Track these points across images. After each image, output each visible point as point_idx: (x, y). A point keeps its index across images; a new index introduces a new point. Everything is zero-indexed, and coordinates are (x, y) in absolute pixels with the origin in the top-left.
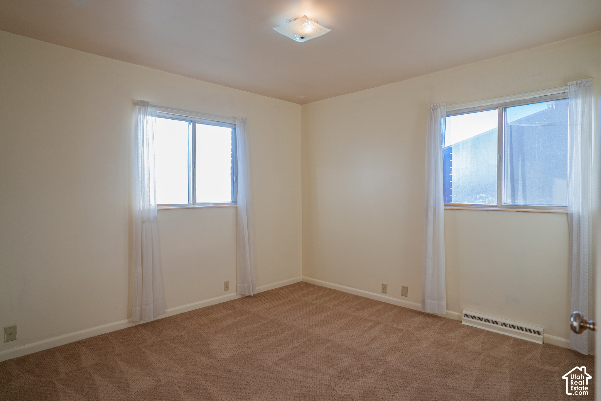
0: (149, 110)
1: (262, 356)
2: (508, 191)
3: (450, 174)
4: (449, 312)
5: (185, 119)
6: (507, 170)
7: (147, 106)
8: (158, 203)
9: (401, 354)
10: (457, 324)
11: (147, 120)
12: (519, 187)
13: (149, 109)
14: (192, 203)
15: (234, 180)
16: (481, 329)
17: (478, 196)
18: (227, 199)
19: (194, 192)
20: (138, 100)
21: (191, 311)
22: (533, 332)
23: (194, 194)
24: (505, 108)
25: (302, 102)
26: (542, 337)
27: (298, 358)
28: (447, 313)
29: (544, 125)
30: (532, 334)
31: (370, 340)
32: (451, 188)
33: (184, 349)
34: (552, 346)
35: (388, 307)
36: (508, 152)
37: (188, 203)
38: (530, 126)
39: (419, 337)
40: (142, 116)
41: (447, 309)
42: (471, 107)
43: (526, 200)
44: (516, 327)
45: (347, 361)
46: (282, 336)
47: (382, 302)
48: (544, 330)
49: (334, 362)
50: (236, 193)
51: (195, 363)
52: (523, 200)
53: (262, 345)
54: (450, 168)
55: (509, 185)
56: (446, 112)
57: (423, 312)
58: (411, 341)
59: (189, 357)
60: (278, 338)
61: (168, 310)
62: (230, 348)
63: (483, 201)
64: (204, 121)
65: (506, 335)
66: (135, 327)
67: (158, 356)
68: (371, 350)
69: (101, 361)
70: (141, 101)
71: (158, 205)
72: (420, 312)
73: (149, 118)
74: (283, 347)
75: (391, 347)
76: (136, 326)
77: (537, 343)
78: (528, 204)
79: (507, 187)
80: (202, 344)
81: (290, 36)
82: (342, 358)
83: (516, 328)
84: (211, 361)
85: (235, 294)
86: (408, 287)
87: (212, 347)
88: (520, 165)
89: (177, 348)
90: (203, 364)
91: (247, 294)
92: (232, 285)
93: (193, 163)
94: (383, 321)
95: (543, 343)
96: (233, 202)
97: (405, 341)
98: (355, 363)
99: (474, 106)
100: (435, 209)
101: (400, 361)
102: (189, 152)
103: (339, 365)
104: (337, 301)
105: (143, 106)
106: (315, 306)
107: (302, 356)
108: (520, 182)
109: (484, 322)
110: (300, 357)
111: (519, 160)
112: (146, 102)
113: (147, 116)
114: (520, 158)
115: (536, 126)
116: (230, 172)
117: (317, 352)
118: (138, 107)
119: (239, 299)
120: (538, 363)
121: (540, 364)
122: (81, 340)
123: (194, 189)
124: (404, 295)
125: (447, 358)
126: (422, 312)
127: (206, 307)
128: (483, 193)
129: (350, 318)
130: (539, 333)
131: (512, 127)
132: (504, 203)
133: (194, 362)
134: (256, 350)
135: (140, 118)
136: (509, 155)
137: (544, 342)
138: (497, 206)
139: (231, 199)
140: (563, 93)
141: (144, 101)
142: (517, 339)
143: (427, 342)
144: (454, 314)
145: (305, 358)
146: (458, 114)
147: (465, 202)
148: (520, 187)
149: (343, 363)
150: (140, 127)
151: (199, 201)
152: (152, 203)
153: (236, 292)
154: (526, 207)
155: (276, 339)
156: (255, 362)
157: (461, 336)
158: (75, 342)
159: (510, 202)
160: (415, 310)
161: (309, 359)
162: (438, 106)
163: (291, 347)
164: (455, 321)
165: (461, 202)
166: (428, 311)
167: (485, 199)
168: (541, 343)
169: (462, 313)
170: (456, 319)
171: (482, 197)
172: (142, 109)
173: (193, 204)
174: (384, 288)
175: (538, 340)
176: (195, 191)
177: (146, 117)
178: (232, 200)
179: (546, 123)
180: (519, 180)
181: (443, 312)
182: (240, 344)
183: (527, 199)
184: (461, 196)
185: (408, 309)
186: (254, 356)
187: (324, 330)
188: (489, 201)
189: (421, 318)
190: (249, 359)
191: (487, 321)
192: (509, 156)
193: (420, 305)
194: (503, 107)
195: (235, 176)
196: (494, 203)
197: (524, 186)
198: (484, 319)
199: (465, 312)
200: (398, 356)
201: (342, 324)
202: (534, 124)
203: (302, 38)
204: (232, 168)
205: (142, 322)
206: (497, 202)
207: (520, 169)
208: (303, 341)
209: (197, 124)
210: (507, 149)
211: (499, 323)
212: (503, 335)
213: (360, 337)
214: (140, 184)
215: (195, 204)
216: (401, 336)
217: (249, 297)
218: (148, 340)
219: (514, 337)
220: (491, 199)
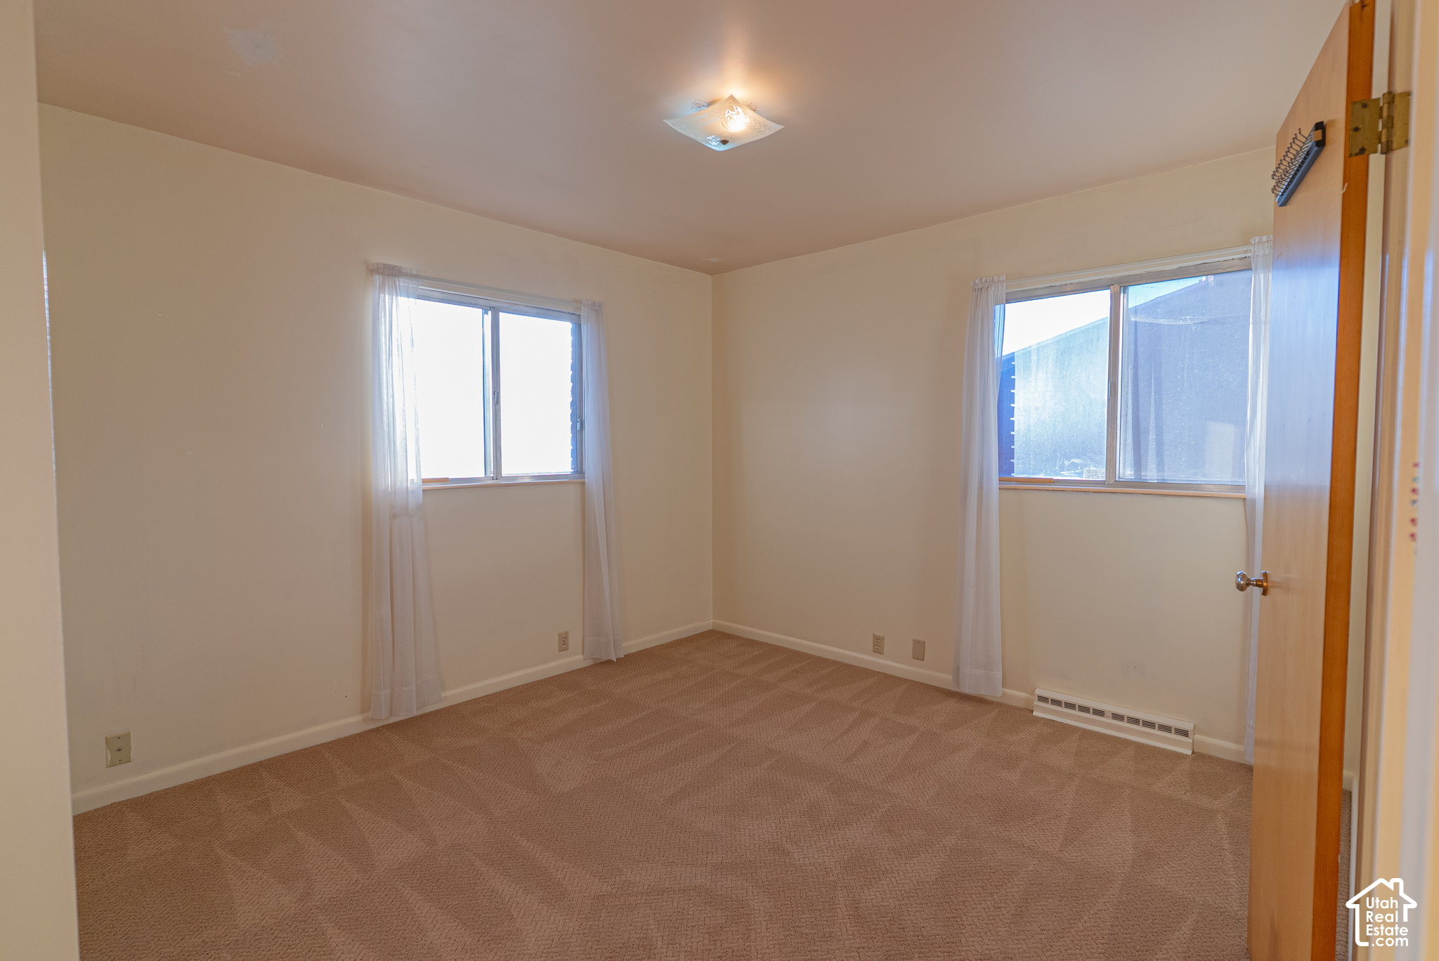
0: (402, 284)
1: (641, 786)
2: (1127, 454)
3: (1011, 419)
4: (1009, 691)
5: (476, 304)
6: (1127, 411)
7: (398, 277)
8: (425, 476)
9: (917, 779)
10: (1023, 715)
11: (397, 305)
12: (1150, 447)
13: (402, 282)
14: (492, 475)
15: (578, 428)
16: (1071, 726)
17: (1066, 463)
18: (564, 466)
19: (496, 452)
20: (377, 264)
21: (493, 694)
22: (1173, 731)
23: (496, 456)
24: (1125, 289)
25: (714, 271)
26: (1191, 741)
27: (713, 789)
28: (1004, 694)
29: (1202, 323)
30: (1173, 736)
31: (854, 750)
32: (1012, 447)
33: (481, 774)
34: (1210, 757)
35: (887, 681)
36: (1128, 376)
37: (484, 476)
38: (1173, 323)
39: (951, 742)
40: (387, 296)
41: (1004, 686)
42: (1057, 284)
43: (1164, 471)
44: (1141, 722)
45: (811, 793)
46: (679, 743)
47: (874, 671)
48: (1194, 727)
49: (785, 796)
50: (582, 455)
51: (507, 803)
52: (1158, 472)
53: (639, 762)
54: (1012, 405)
55: (1130, 441)
56: (1007, 293)
57: (956, 692)
58: (935, 751)
59: (493, 792)
60: (672, 748)
61: (449, 693)
62: (576, 770)
63: (1076, 473)
64: (516, 307)
65: (1121, 738)
66: (377, 730)
67: (429, 791)
68: (858, 770)
69: (309, 804)
70: (384, 265)
71: (425, 481)
72: (950, 691)
73: (403, 300)
74: (683, 766)
75: (896, 763)
76: (380, 727)
77: (1181, 753)
78: (1168, 480)
79: (1125, 444)
80: (519, 764)
81: (699, 139)
82: (800, 787)
83: (1141, 724)
84: (538, 798)
85: (581, 657)
86: (924, 642)
87: (539, 768)
88: (1153, 401)
89: (467, 773)
90: (523, 805)
91: (604, 658)
92: (575, 641)
93: (494, 393)
94: (878, 711)
95: (1193, 752)
96: (575, 472)
97: (923, 752)
98: (828, 798)
99: (1064, 283)
100: (981, 488)
101: (916, 792)
102: (486, 372)
103: (796, 801)
104: (785, 669)
105: (389, 275)
106: (741, 680)
107: (721, 785)
108: (1152, 436)
109: (1076, 713)
110: (717, 787)
111: (1150, 393)
112: (394, 266)
113: (399, 297)
114: (1153, 388)
115: (1185, 323)
116: (568, 411)
117: (752, 776)
118: (378, 278)
119: (588, 667)
120: (1185, 794)
121: (1188, 794)
122: (265, 761)
123: (496, 448)
124: (917, 658)
125: (1009, 786)
126: (953, 692)
127: (523, 686)
128: (1077, 456)
129: (813, 704)
130: (1185, 733)
131: (1138, 325)
132: (1119, 478)
133: (504, 801)
134: (628, 773)
135: (384, 301)
136: (1130, 382)
137: (1195, 751)
138: (1106, 483)
139: (572, 466)
140: (1241, 259)
141: (391, 265)
142: (1144, 746)
143: (967, 752)
144: (1017, 696)
145: (729, 789)
146: (1031, 297)
147: (1040, 474)
148: (1152, 446)
149: (803, 797)
150: (383, 319)
151: (507, 471)
152: (412, 475)
153: (583, 654)
154: (1162, 485)
155: (668, 750)
156: (628, 798)
157: (1033, 740)
158: (252, 765)
159: (1131, 475)
160: (939, 688)
161: (736, 791)
162: (990, 281)
163: (699, 766)
164: (1020, 709)
165: (1033, 474)
166: (966, 689)
167: (1081, 468)
168: (1189, 752)
169: (1033, 693)
170: (1021, 705)
171: (1075, 466)
172: (386, 282)
173: (495, 478)
174: (878, 646)
175: (1183, 747)
176: (498, 451)
177: (397, 300)
178: (574, 469)
179: (1205, 319)
180: (1151, 432)
181: (996, 691)
182: (595, 762)
183: (1166, 469)
184: (1032, 463)
185: (926, 684)
186: (624, 786)
187: (761, 730)
188: (1090, 472)
189: (951, 705)
190: (615, 793)
191: (1084, 709)
192: (1130, 384)
193: (950, 677)
194: (1119, 286)
195: (578, 420)
196: (1098, 477)
197: (1160, 444)
198: (1077, 706)
199: (1038, 692)
200: (911, 782)
201: (798, 718)
202: (1181, 319)
203: (724, 142)
204: (572, 404)
205: (393, 720)
206: (1104, 475)
207: (1153, 409)
208: (721, 754)
209: (501, 314)
210: (1128, 369)
211: (1106, 714)
212: (1115, 737)
213: (834, 745)
214: (386, 438)
215: (499, 477)
216: (916, 741)
217: (609, 662)
218: (407, 756)
219: (1137, 742)
220: (1092, 468)
